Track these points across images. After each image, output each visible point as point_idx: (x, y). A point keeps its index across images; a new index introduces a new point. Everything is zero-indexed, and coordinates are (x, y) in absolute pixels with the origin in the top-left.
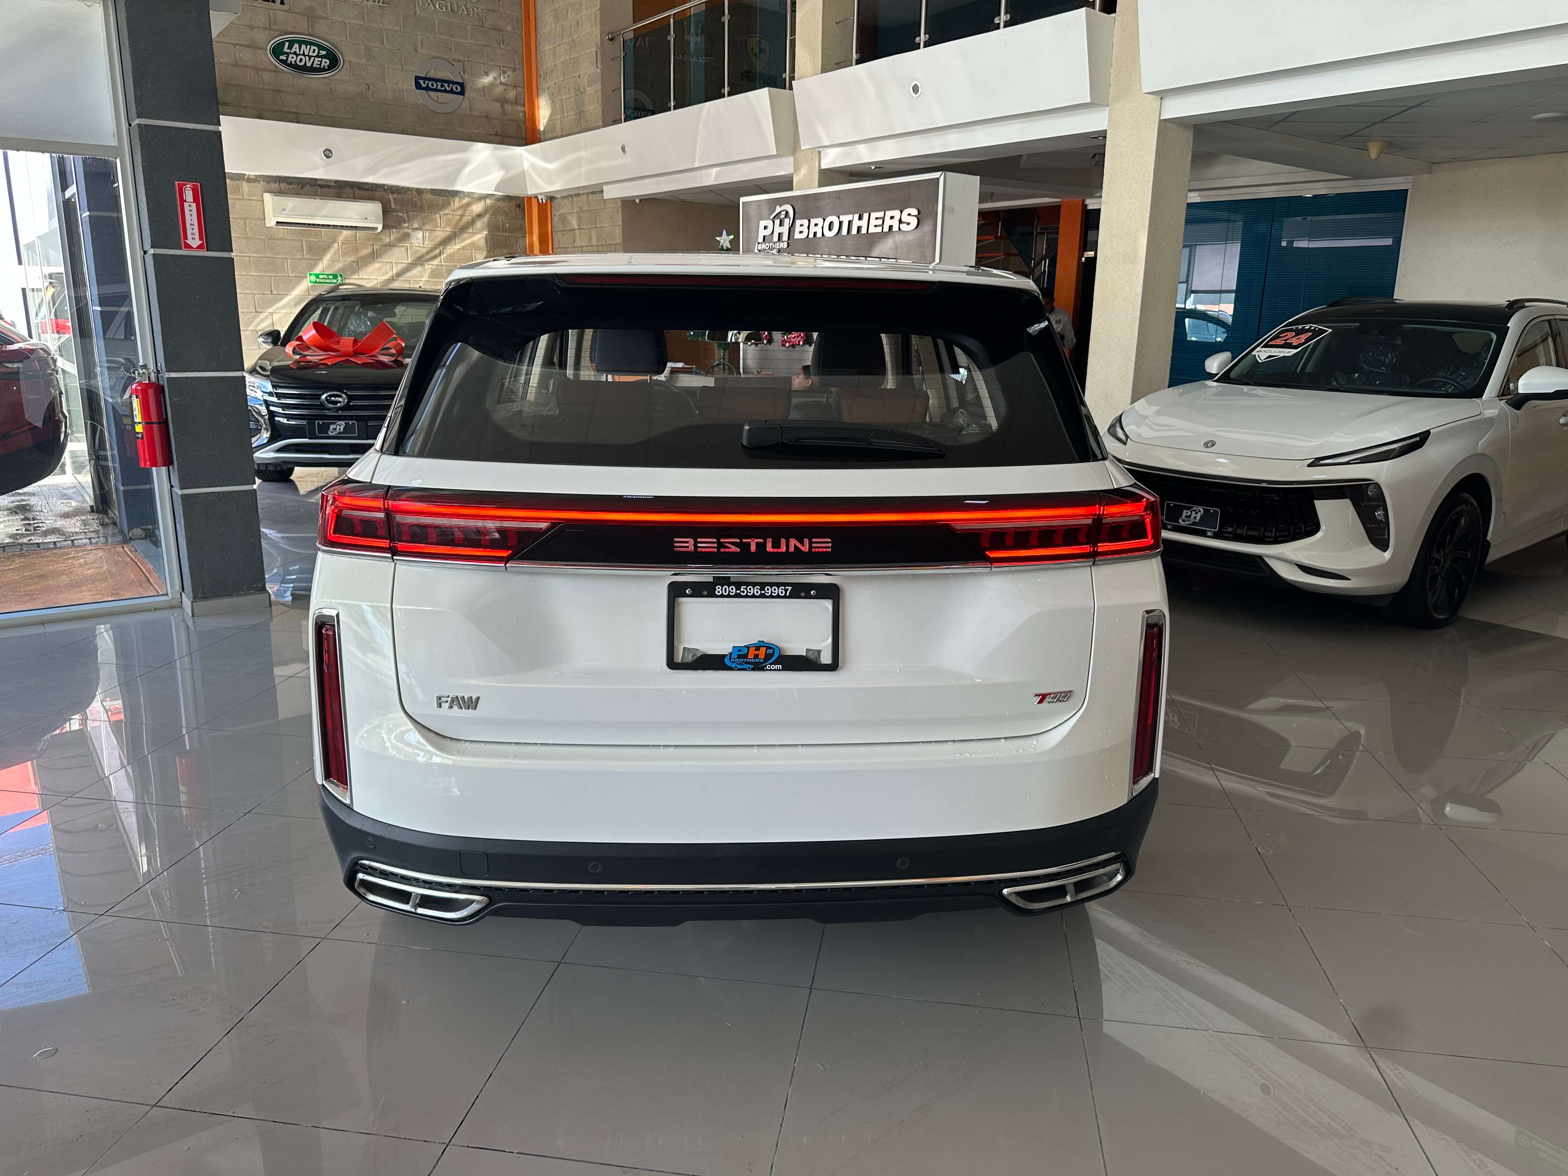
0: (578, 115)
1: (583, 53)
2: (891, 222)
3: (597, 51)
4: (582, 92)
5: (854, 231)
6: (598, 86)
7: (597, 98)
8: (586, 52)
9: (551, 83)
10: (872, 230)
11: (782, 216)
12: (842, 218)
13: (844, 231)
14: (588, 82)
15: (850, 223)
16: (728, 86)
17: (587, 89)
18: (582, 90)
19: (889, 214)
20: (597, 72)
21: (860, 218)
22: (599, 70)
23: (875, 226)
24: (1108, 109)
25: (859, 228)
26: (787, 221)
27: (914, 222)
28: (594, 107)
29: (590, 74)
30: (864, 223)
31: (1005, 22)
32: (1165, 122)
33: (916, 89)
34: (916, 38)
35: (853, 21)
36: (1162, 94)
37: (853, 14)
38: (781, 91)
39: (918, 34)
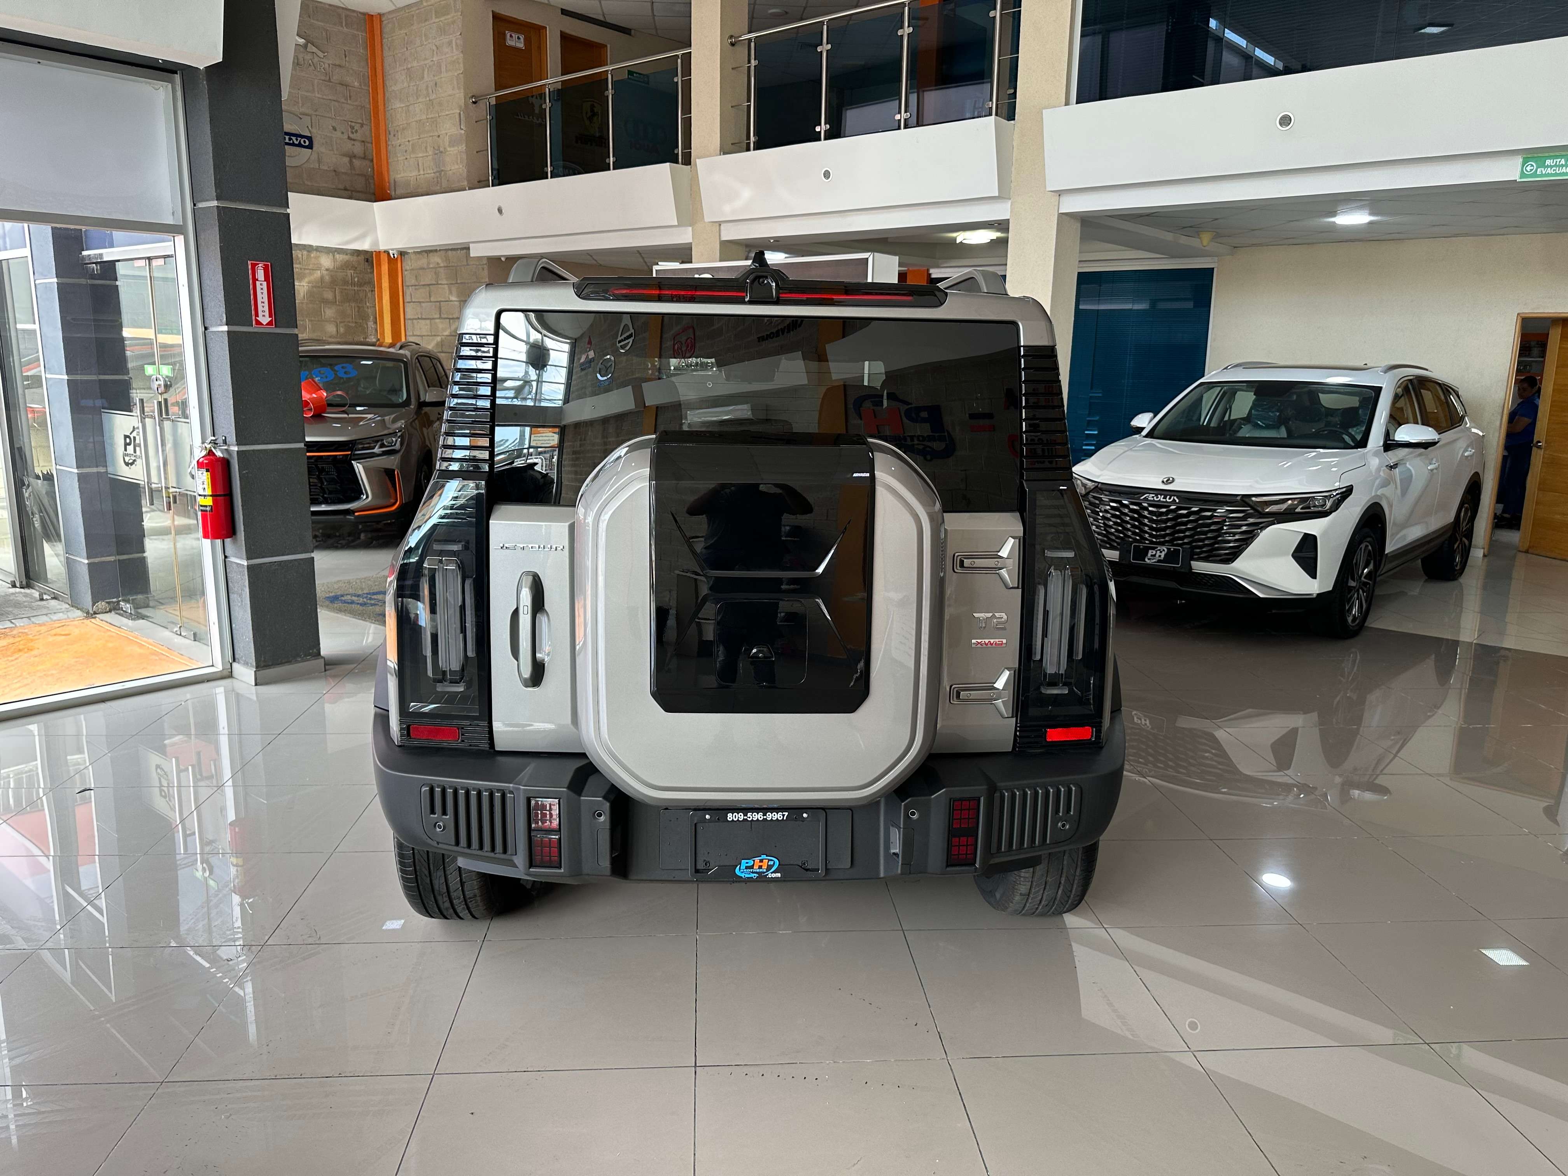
0: (438, 174)
1: (444, 114)
3: (460, 114)
4: (441, 152)
6: (463, 147)
7: (461, 158)
8: (447, 113)
9: (403, 140)
14: (450, 142)
16: (613, 157)
17: (448, 149)
18: (441, 149)
20: (461, 134)
22: (463, 132)
24: (1010, 202)
28: (457, 167)
29: (451, 135)
31: (905, 120)
32: (1061, 215)
33: (827, 175)
34: (818, 129)
35: (749, 106)
36: (1060, 193)
37: (749, 100)
38: (680, 167)
39: (820, 124)
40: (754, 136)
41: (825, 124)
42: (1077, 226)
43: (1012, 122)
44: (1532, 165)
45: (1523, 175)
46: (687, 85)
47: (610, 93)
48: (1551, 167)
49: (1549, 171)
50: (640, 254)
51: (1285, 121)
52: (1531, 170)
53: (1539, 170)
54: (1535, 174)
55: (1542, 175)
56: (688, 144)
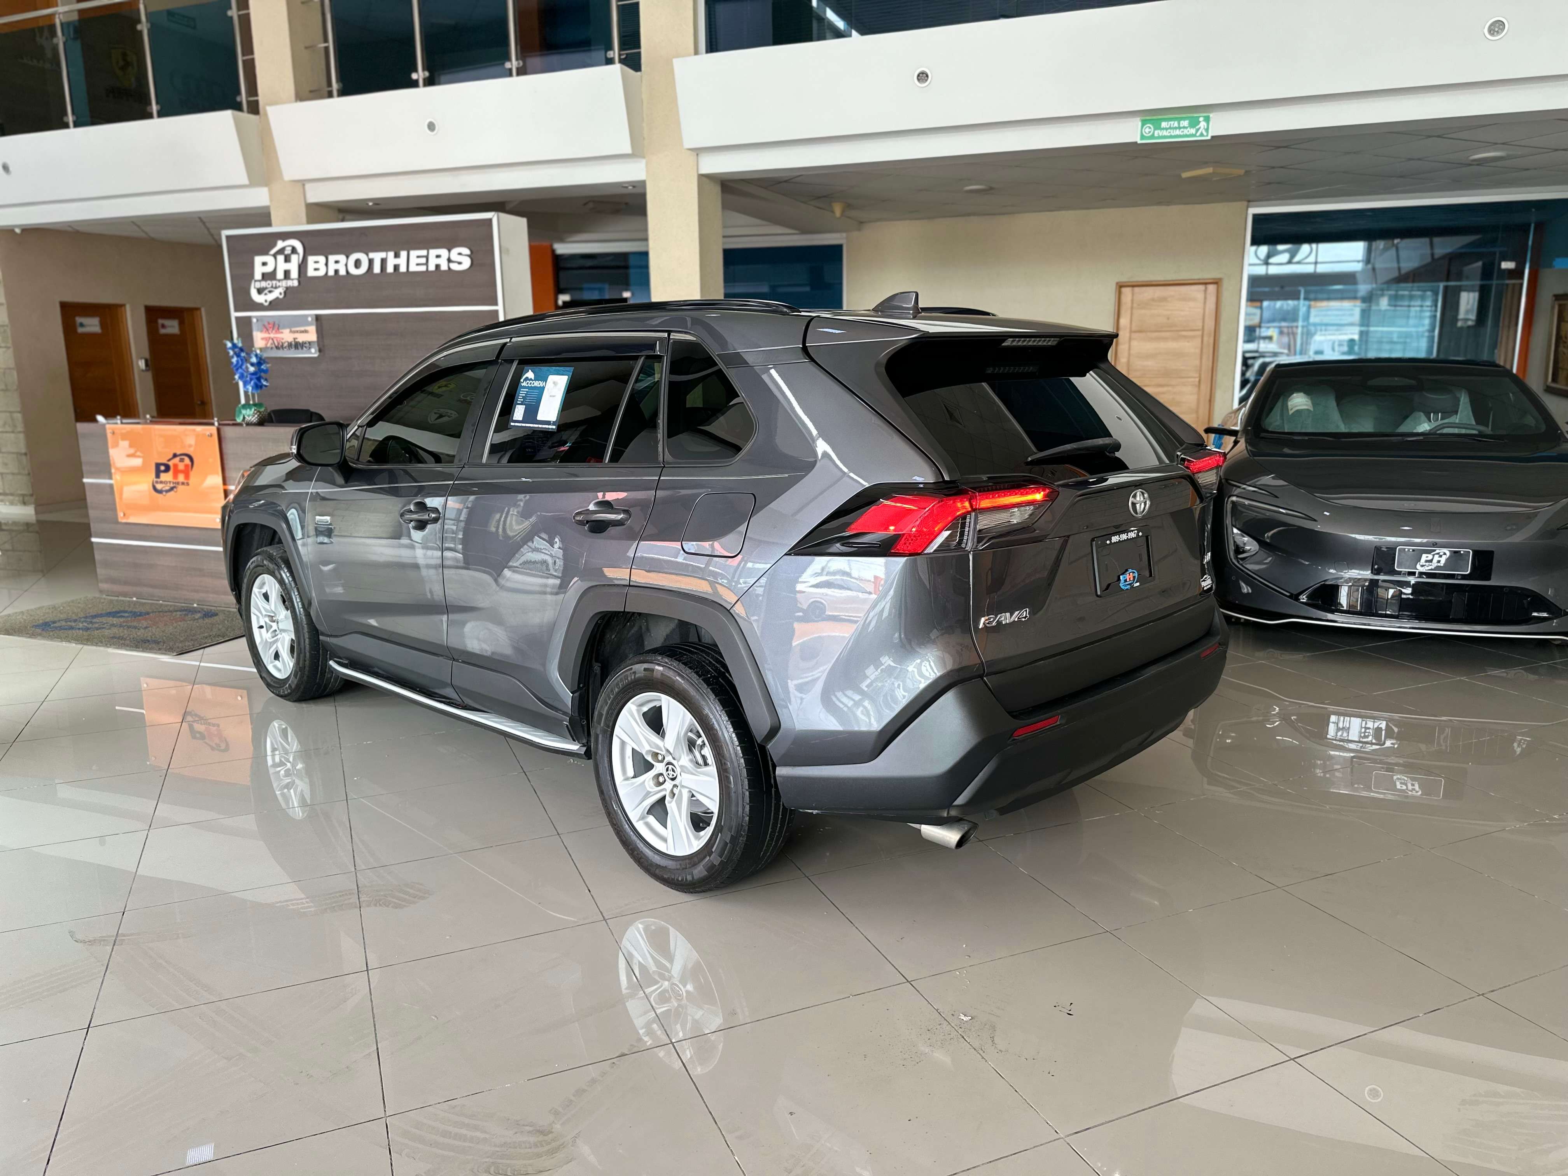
2: (438, 261)
5: (390, 269)
10: (413, 268)
11: (288, 251)
12: (371, 255)
13: (377, 269)
15: (384, 262)
16: (157, 103)
19: (433, 252)
21: (397, 256)
23: (418, 264)
24: (644, 161)
25: (396, 267)
26: (294, 258)
27: (466, 263)
30: (402, 261)
31: (518, 69)
32: (701, 177)
33: (431, 127)
34: (414, 76)
35: (327, 49)
36: (698, 151)
37: (326, 40)
38: (245, 116)
39: (416, 71)
40: (337, 81)
41: (424, 70)
42: (717, 189)
43: (639, 73)
44: (1150, 128)
45: (1142, 137)
46: (246, 21)
47: (144, 27)
48: (1166, 129)
49: (1165, 133)
50: (204, 223)
51: (923, 77)
52: (1150, 132)
53: (1156, 132)
54: (1153, 137)
55: (1159, 137)
56: (253, 89)
